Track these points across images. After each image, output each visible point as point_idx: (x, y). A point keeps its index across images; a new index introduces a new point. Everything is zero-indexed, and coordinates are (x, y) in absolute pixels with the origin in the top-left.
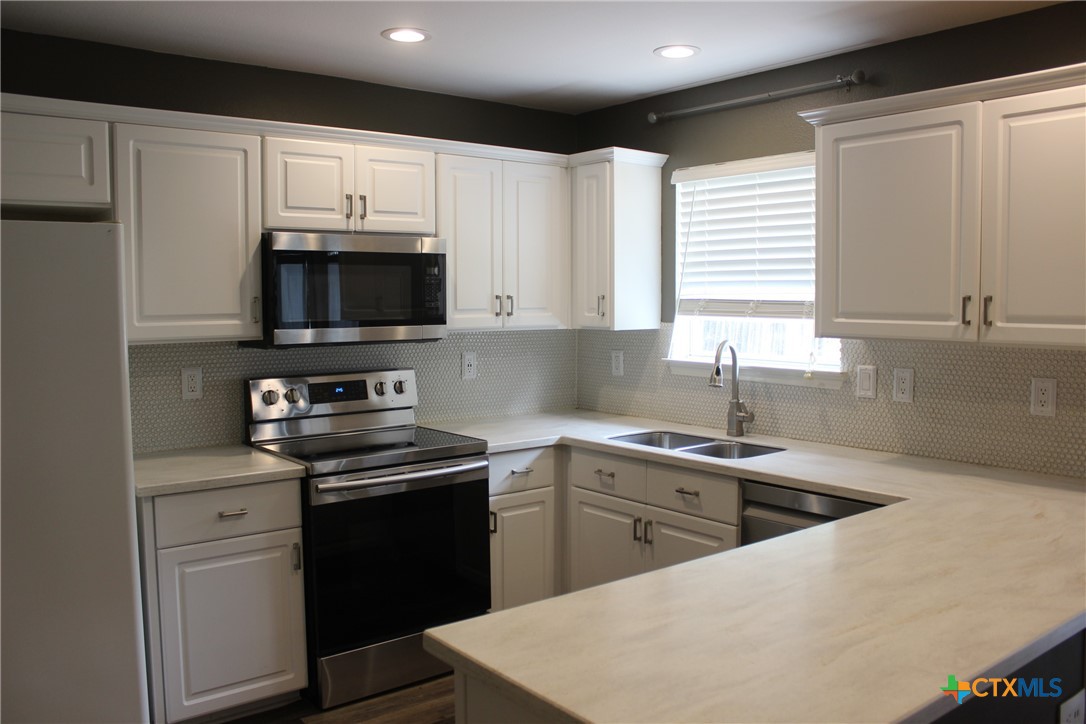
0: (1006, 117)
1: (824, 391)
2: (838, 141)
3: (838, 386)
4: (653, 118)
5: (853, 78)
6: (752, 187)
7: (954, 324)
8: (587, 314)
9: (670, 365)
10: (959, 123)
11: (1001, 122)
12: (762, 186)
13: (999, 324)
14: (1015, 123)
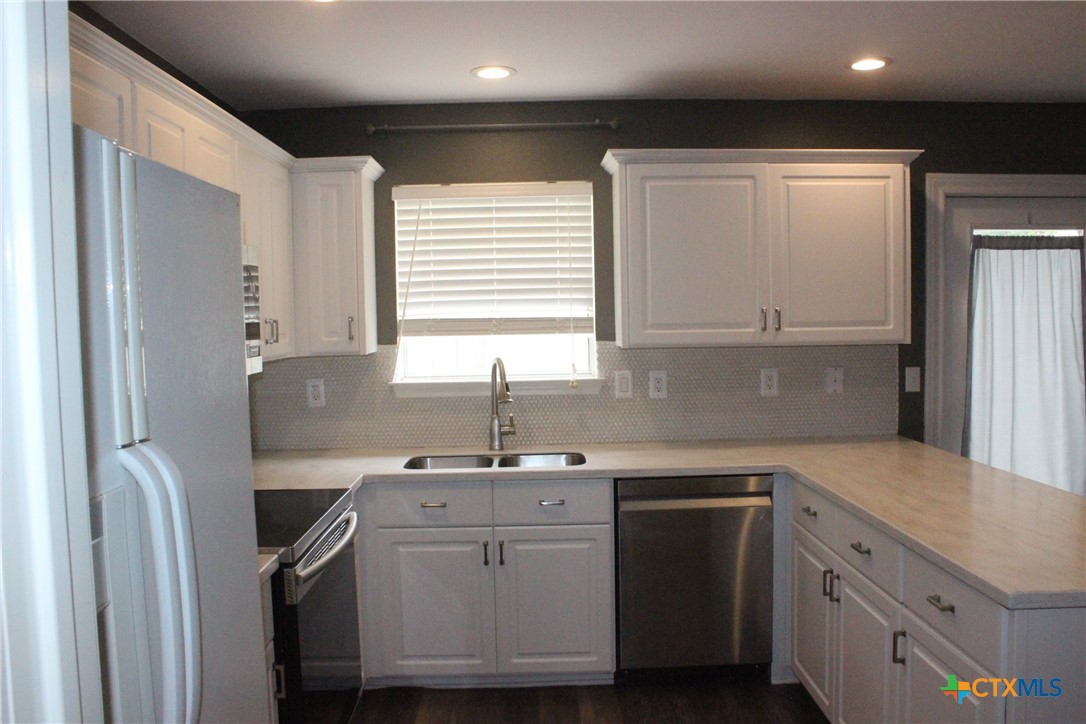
0: (784, 177)
1: (582, 398)
2: (644, 178)
3: (596, 391)
4: (371, 129)
5: (613, 124)
6: (489, 210)
7: (752, 330)
8: (324, 339)
9: (392, 388)
10: (753, 177)
11: (782, 180)
12: (498, 209)
13: (787, 329)
14: (792, 183)
